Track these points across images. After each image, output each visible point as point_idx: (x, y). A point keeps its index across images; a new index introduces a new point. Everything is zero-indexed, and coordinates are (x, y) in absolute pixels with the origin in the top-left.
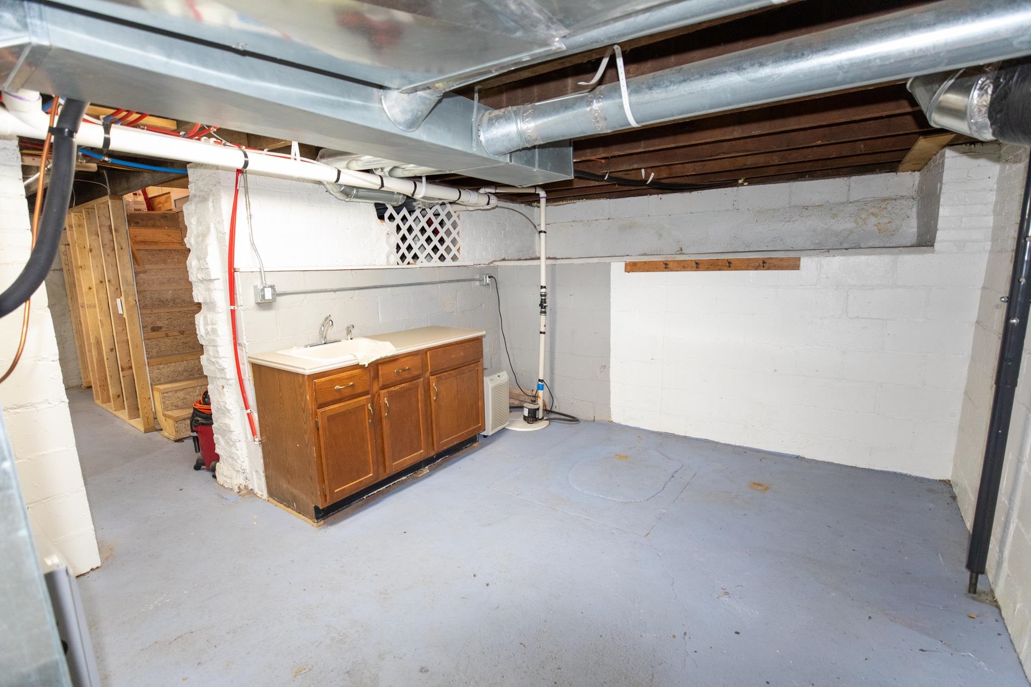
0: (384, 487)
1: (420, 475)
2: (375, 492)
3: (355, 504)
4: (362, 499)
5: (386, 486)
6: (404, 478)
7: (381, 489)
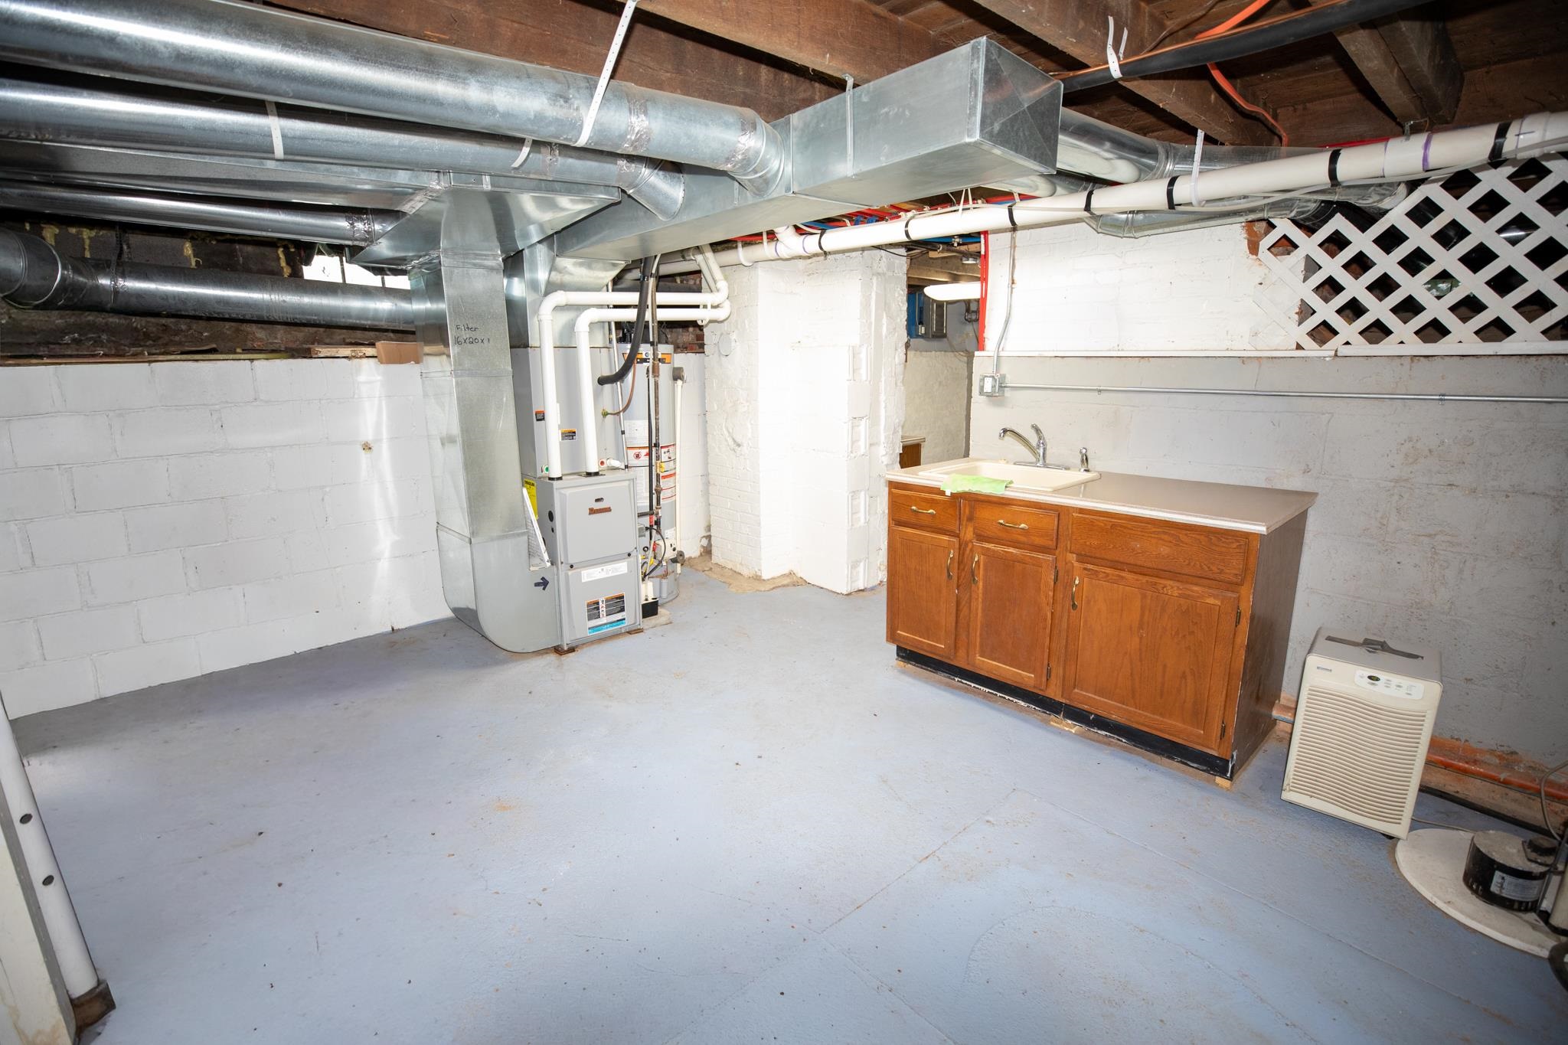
0: (987, 690)
1: (1055, 724)
2: (973, 685)
3: (941, 677)
4: (953, 677)
5: (990, 691)
6: (1023, 703)
7: (982, 688)
